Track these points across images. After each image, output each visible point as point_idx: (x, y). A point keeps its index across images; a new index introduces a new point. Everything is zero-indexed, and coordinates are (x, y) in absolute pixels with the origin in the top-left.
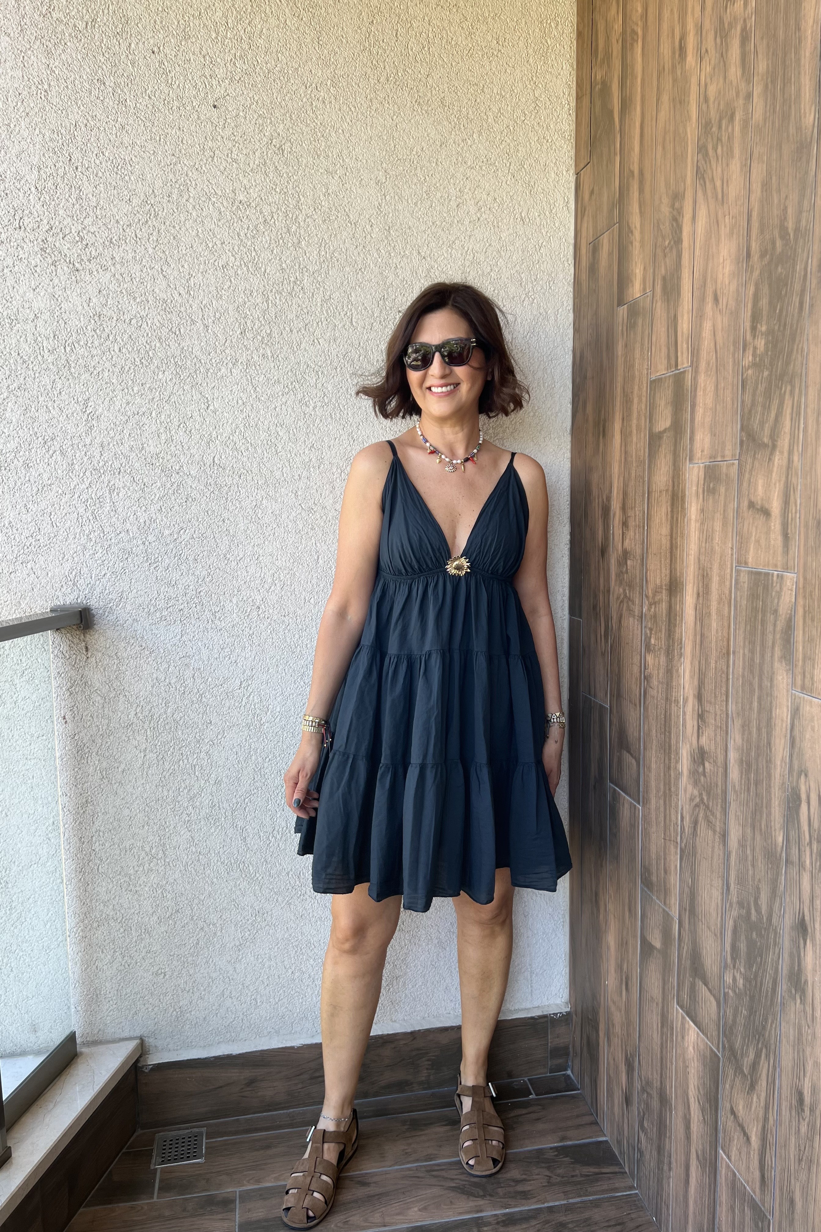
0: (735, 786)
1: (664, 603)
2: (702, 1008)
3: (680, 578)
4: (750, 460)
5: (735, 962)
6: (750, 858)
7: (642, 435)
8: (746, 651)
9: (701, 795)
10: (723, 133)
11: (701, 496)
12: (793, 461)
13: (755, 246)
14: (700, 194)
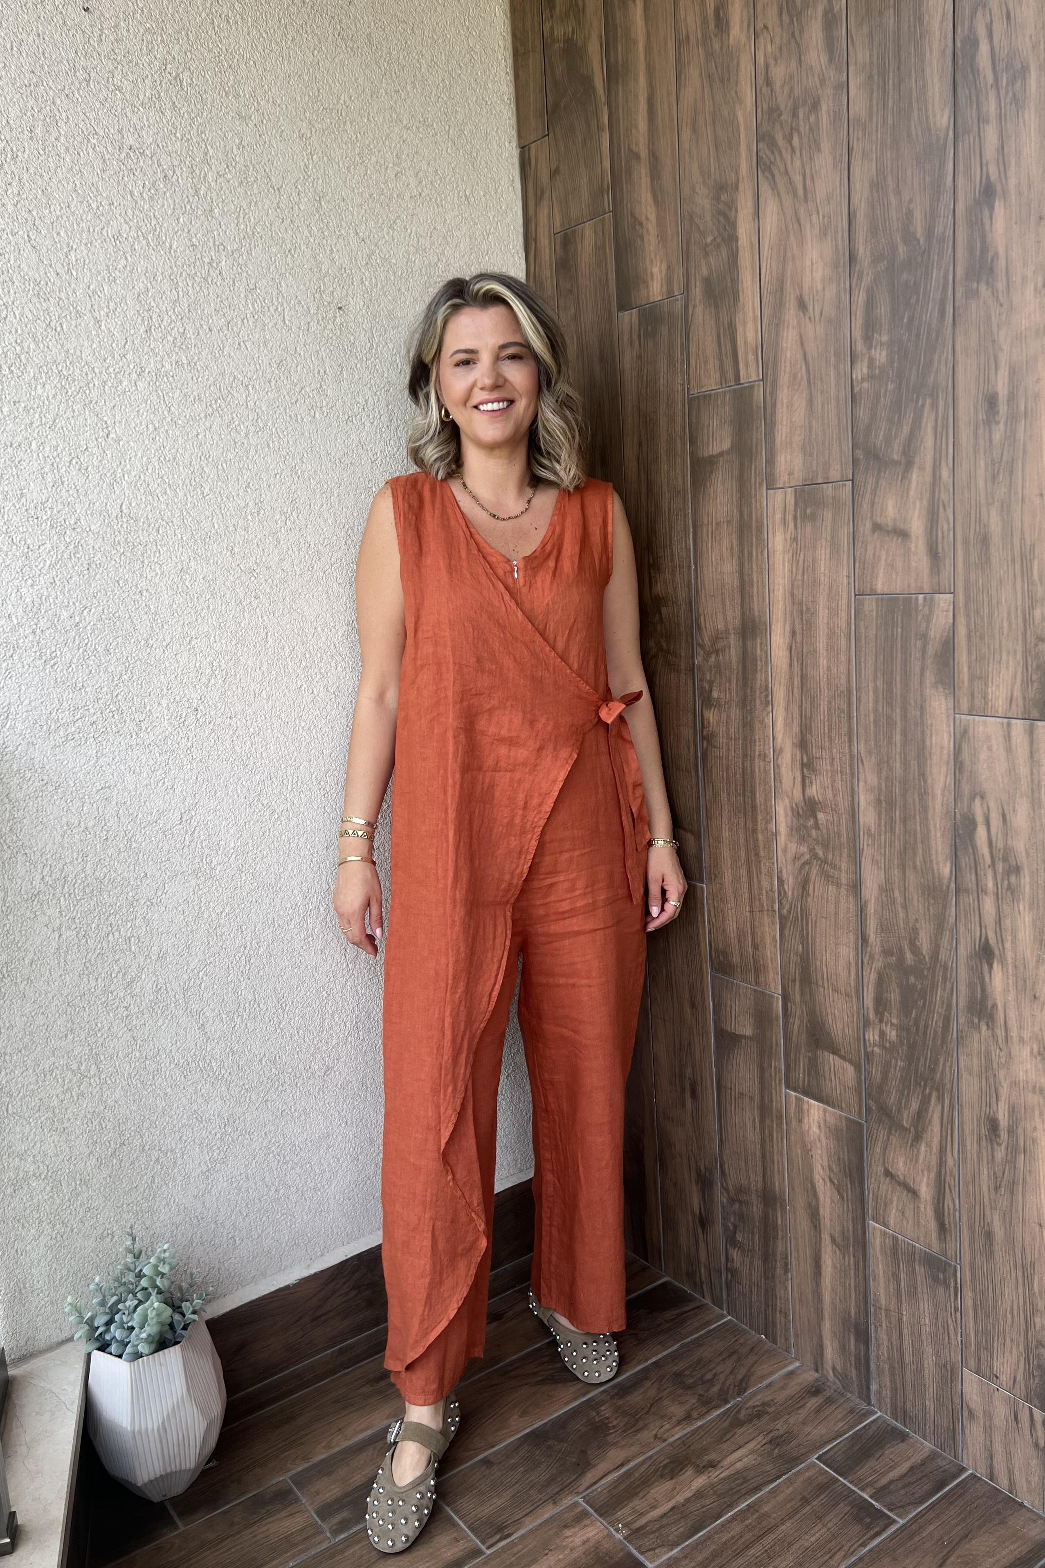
0: (869, 830)
1: (733, 652)
2: (831, 1080)
3: (760, 617)
4: (871, 480)
5: (882, 1015)
6: (899, 900)
7: (679, 461)
8: (879, 683)
9: (812, 850)
10: (801, 123)
11: (792, 525)
12: (940, 477)
13: (863, 250)
14: (765, 188)
